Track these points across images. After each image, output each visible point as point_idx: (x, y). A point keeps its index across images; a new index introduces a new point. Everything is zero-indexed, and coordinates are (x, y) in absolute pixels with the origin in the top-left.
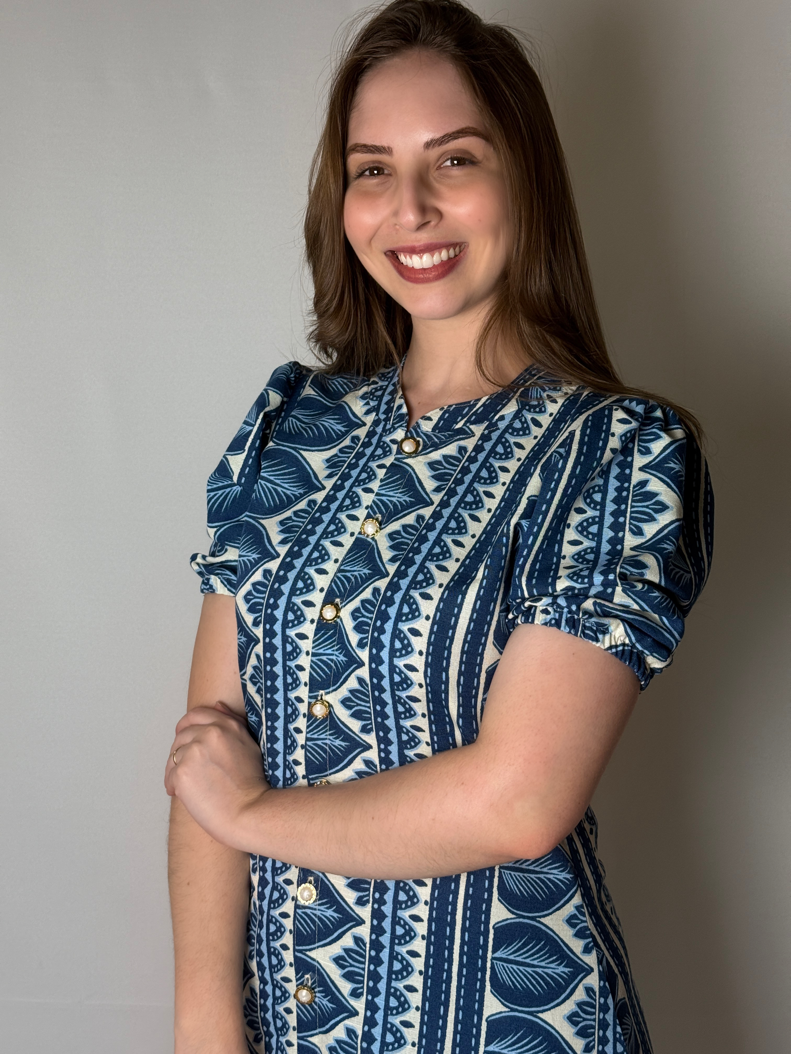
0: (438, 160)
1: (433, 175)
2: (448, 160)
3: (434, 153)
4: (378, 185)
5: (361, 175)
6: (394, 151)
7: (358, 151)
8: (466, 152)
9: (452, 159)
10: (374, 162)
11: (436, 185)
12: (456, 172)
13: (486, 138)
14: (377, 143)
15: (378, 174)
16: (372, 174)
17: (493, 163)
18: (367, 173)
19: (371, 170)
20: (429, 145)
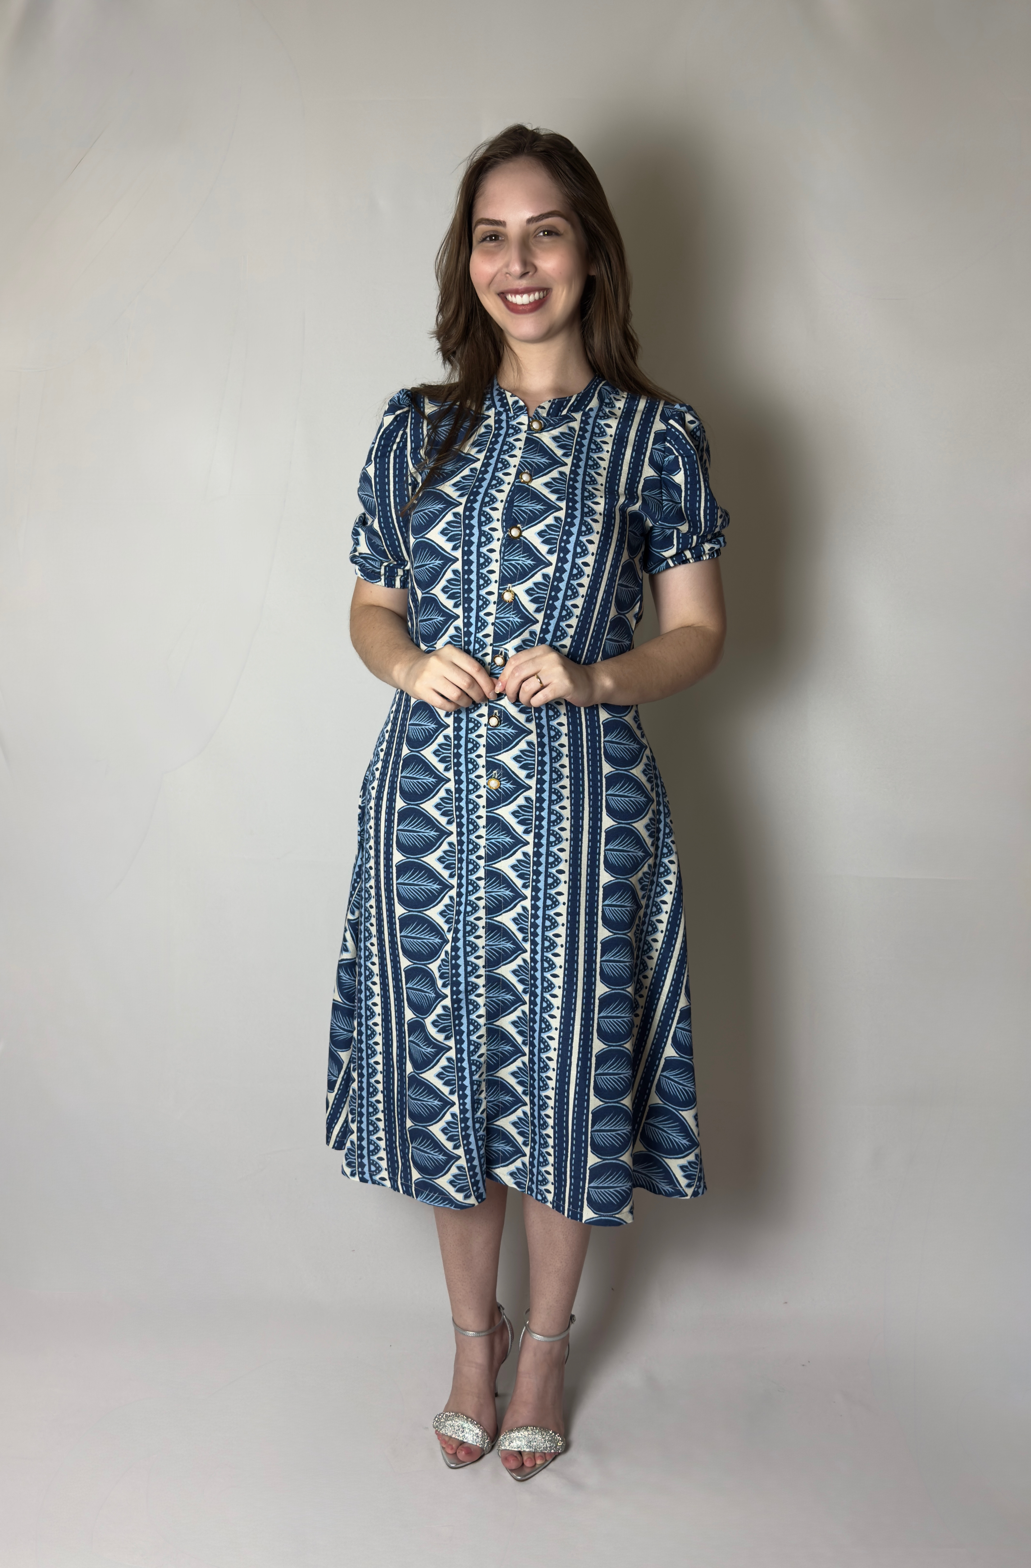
0: (535, 232)
1: (532, 241)
2: (541, 232)
3: (533, 226)
4: (495, 246)
5: (484, 240)
6: (507, 224)
7: (483, 223)
8: (554, 227)
9: (544, 232)
10: (494, 231)
11: (533, 248)
12: (546, 239)
13: (566, 218)
14: (496, 218)
15: (495, 240)
16: (491, 240)
17: (570, 235)
18: (488, 239)
19: (491, 237)
20: (530, 221)
